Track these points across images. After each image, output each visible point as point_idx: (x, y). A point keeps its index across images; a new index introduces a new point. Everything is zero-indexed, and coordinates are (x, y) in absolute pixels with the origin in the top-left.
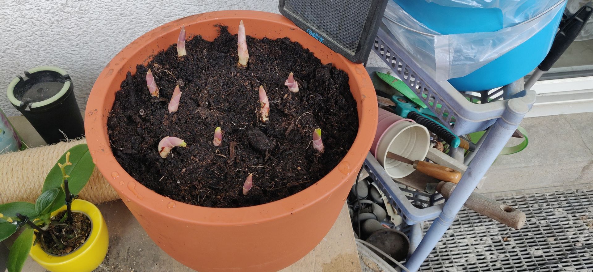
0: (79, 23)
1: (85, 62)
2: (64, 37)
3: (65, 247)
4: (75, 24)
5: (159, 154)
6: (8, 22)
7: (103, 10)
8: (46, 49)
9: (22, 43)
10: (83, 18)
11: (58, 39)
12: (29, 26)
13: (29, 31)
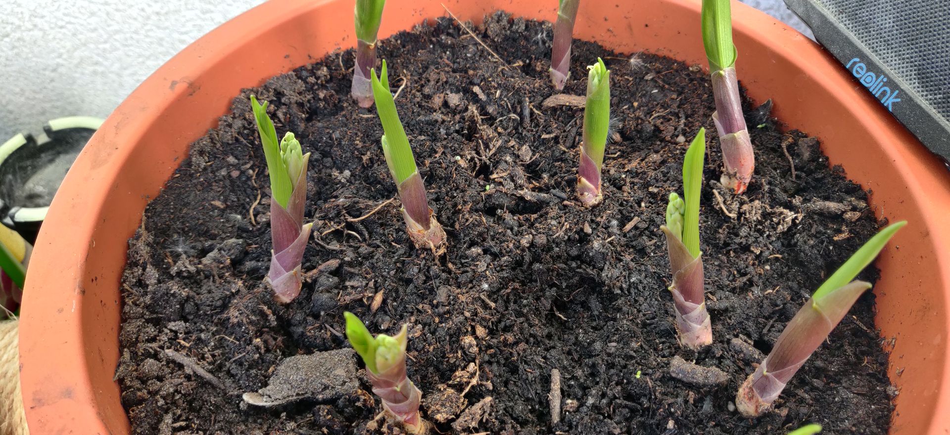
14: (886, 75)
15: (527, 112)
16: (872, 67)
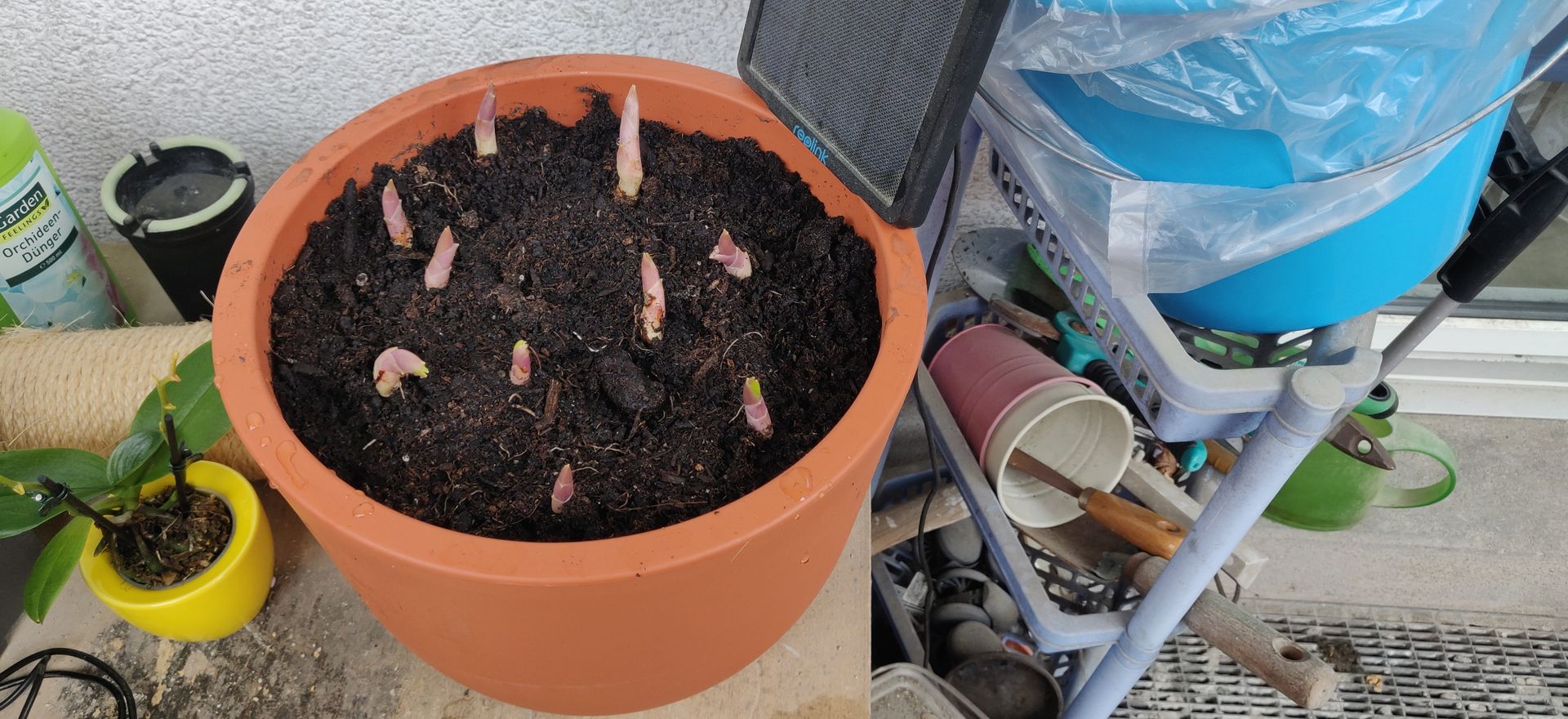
0: (302, 39)
1: (310, 133)
2: (265, 68)
3: (163, 571)
4: (292, 41)
5: (374, 385)
6: (140, 21)
7: (360, 13)
8: (222, 93)
9: (170, 71)
10: (312, 27)
11: (251, 70)
12: (187, 35)
13: (187, 46)
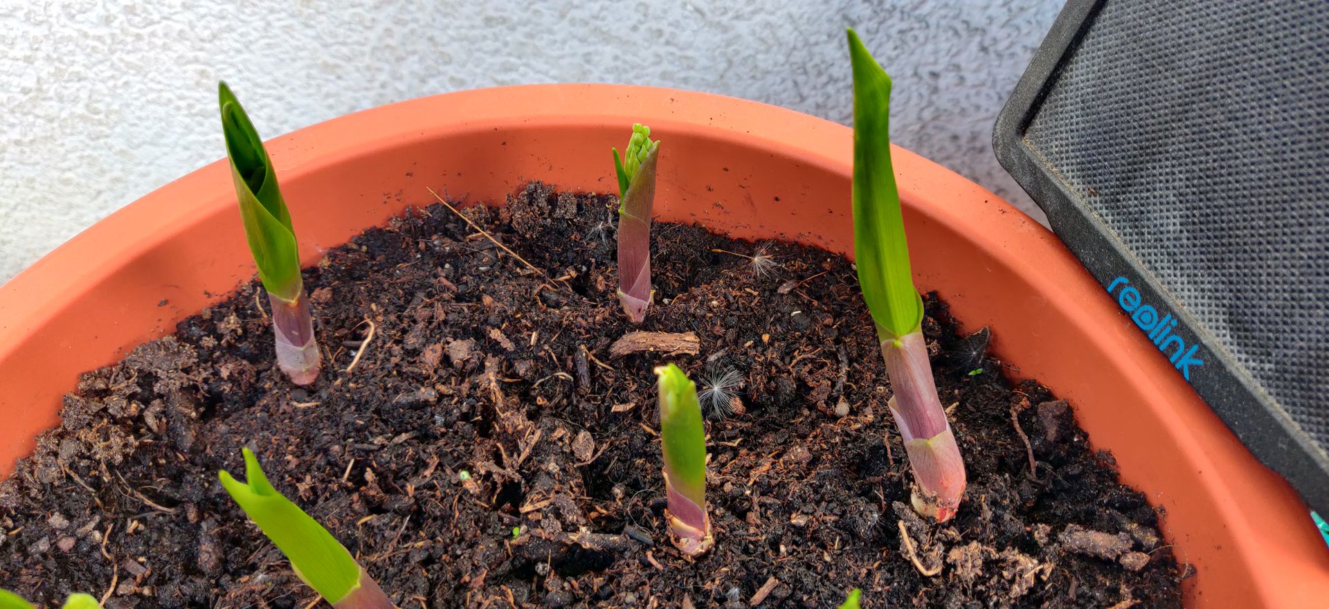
14: (1174, 315)
15: (583, 370)
16: (1149, 295)
